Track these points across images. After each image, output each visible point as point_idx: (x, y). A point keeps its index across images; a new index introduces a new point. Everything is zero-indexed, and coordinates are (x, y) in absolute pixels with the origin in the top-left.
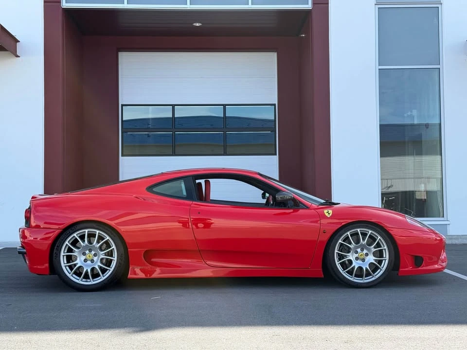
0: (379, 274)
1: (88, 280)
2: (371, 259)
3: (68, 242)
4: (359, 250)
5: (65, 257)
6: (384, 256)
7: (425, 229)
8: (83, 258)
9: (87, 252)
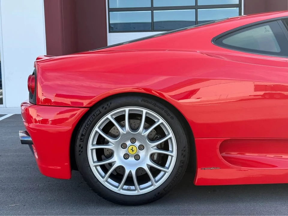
1: (132, 187)
3: (99, 128)
5: (94, 151)
8: (123, 152)
9: (128, 143)
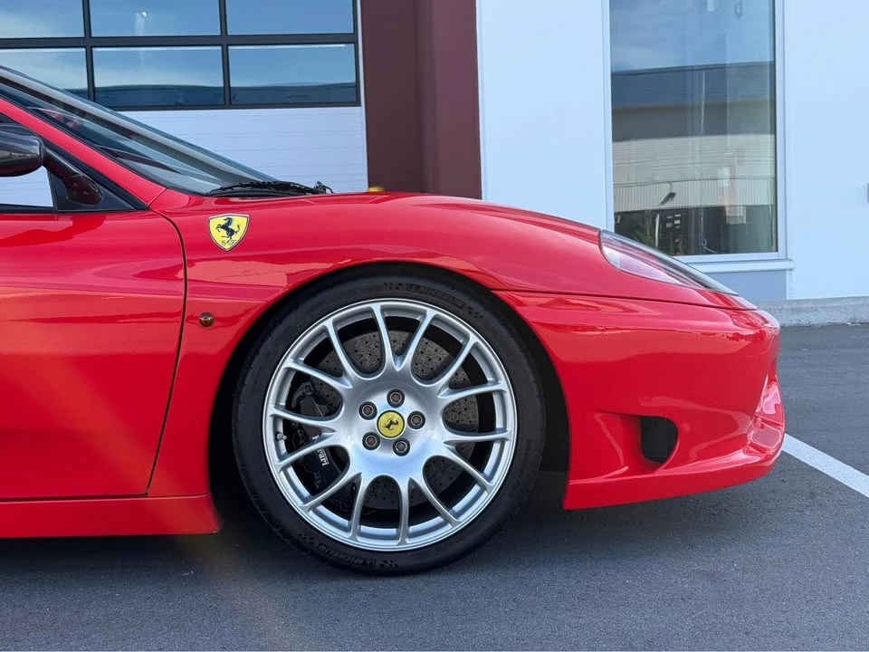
0: (474, 504)
2: (436, 440)
4: (380, 401)
6: (499, 425)
7: (693, 292)
